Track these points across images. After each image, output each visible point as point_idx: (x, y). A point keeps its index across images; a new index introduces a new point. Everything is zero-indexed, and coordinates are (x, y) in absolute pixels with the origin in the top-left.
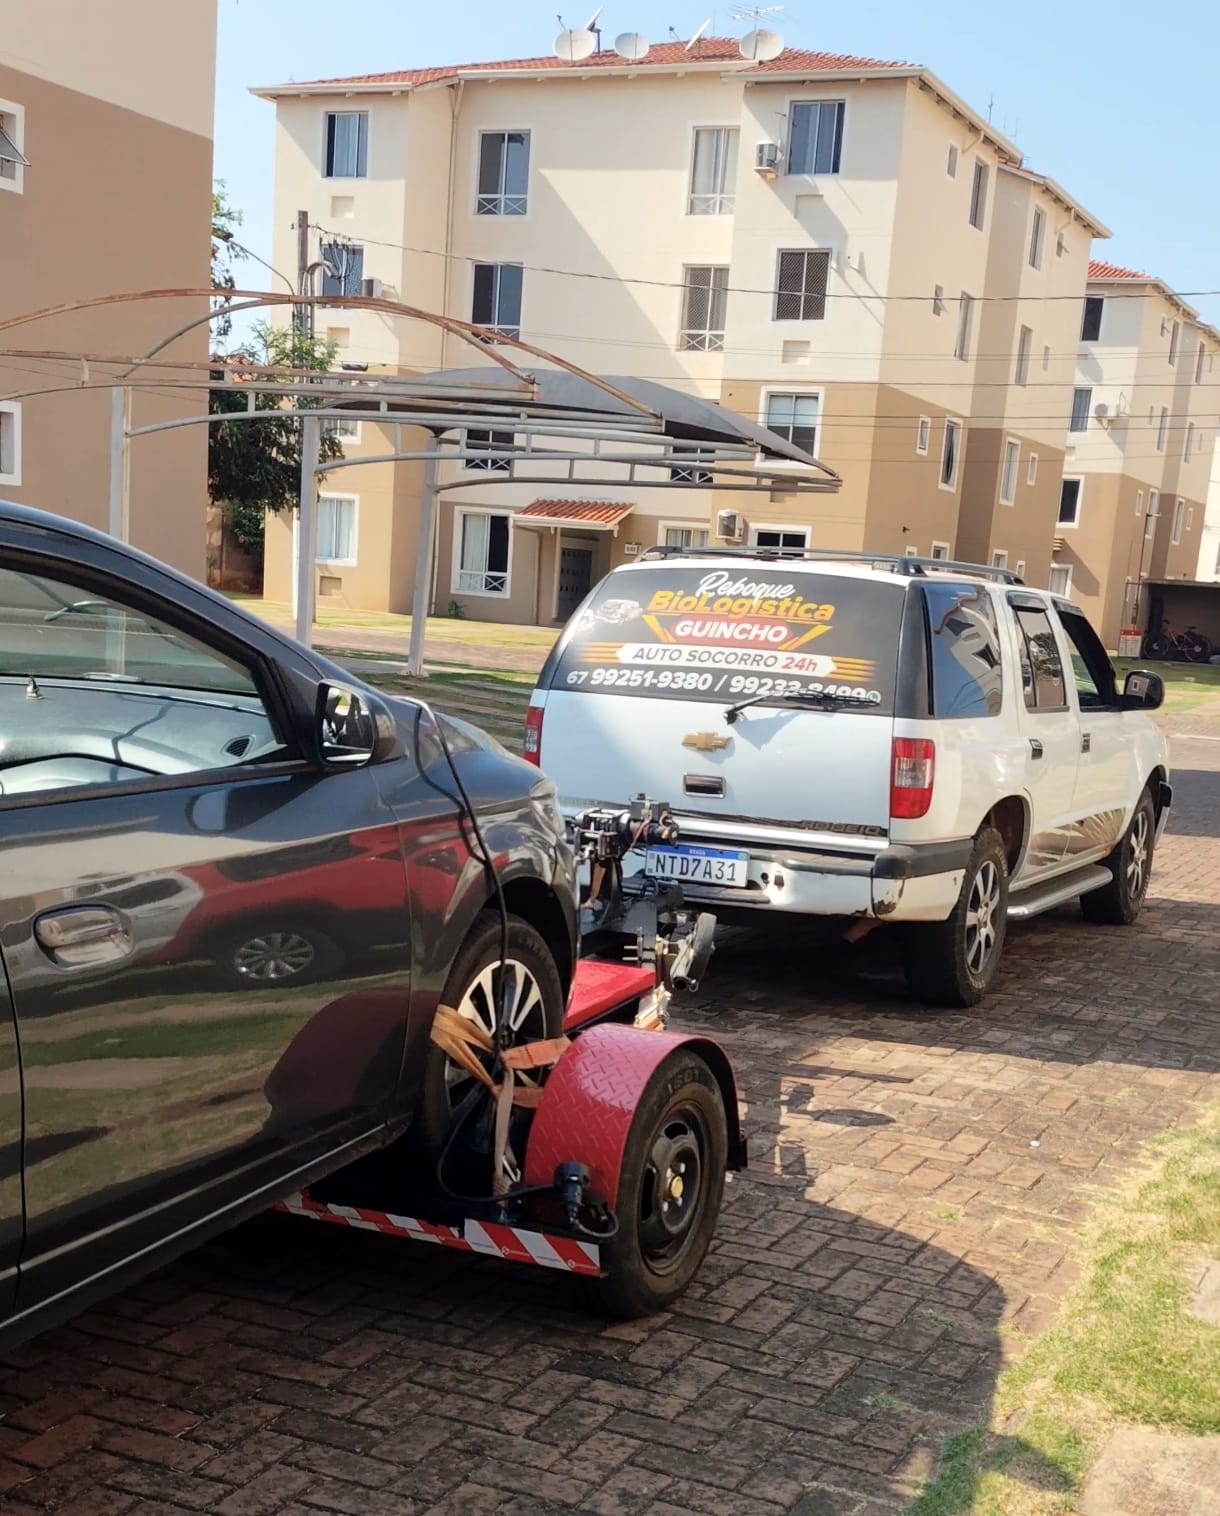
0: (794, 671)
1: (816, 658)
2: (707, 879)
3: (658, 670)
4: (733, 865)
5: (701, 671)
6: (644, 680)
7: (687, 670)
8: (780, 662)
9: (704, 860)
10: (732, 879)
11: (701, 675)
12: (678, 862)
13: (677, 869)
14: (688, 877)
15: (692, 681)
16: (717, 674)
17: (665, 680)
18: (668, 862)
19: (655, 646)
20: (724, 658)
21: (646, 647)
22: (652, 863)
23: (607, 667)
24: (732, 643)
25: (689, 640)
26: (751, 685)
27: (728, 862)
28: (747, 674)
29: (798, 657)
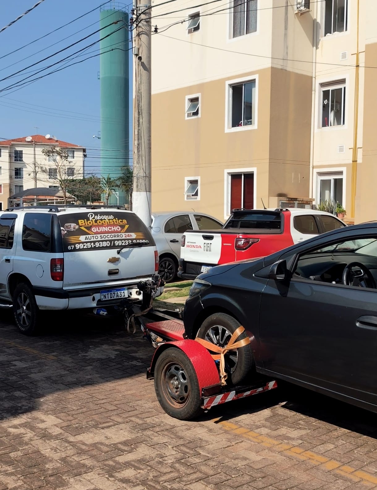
0: (128, 238)
1: (131, 234)
2: (118, 298)
3: (94, 242)
4: (124, 292)
5: (106, 241)
6: (92, 246)
7: (102, 241)
8: (124, 236)
9: (116, 292)
10: (124, 296)
11: (106, 242)
12: (109, 295)
13: (109, 297)
14: (113, 298)
15: (105, 244)
16: (111, 241)
17: (97, 245)
18: (107, 295)
19: (90, 236)
20: (110, 237)
21: (87, 236)
22: (102, 297)
23: (79, 243)
24: (108, 232)
25: (97, 233)
26: (120, 243)
27: (122, 292)
28: (118, 240)
29: (127, 234)
